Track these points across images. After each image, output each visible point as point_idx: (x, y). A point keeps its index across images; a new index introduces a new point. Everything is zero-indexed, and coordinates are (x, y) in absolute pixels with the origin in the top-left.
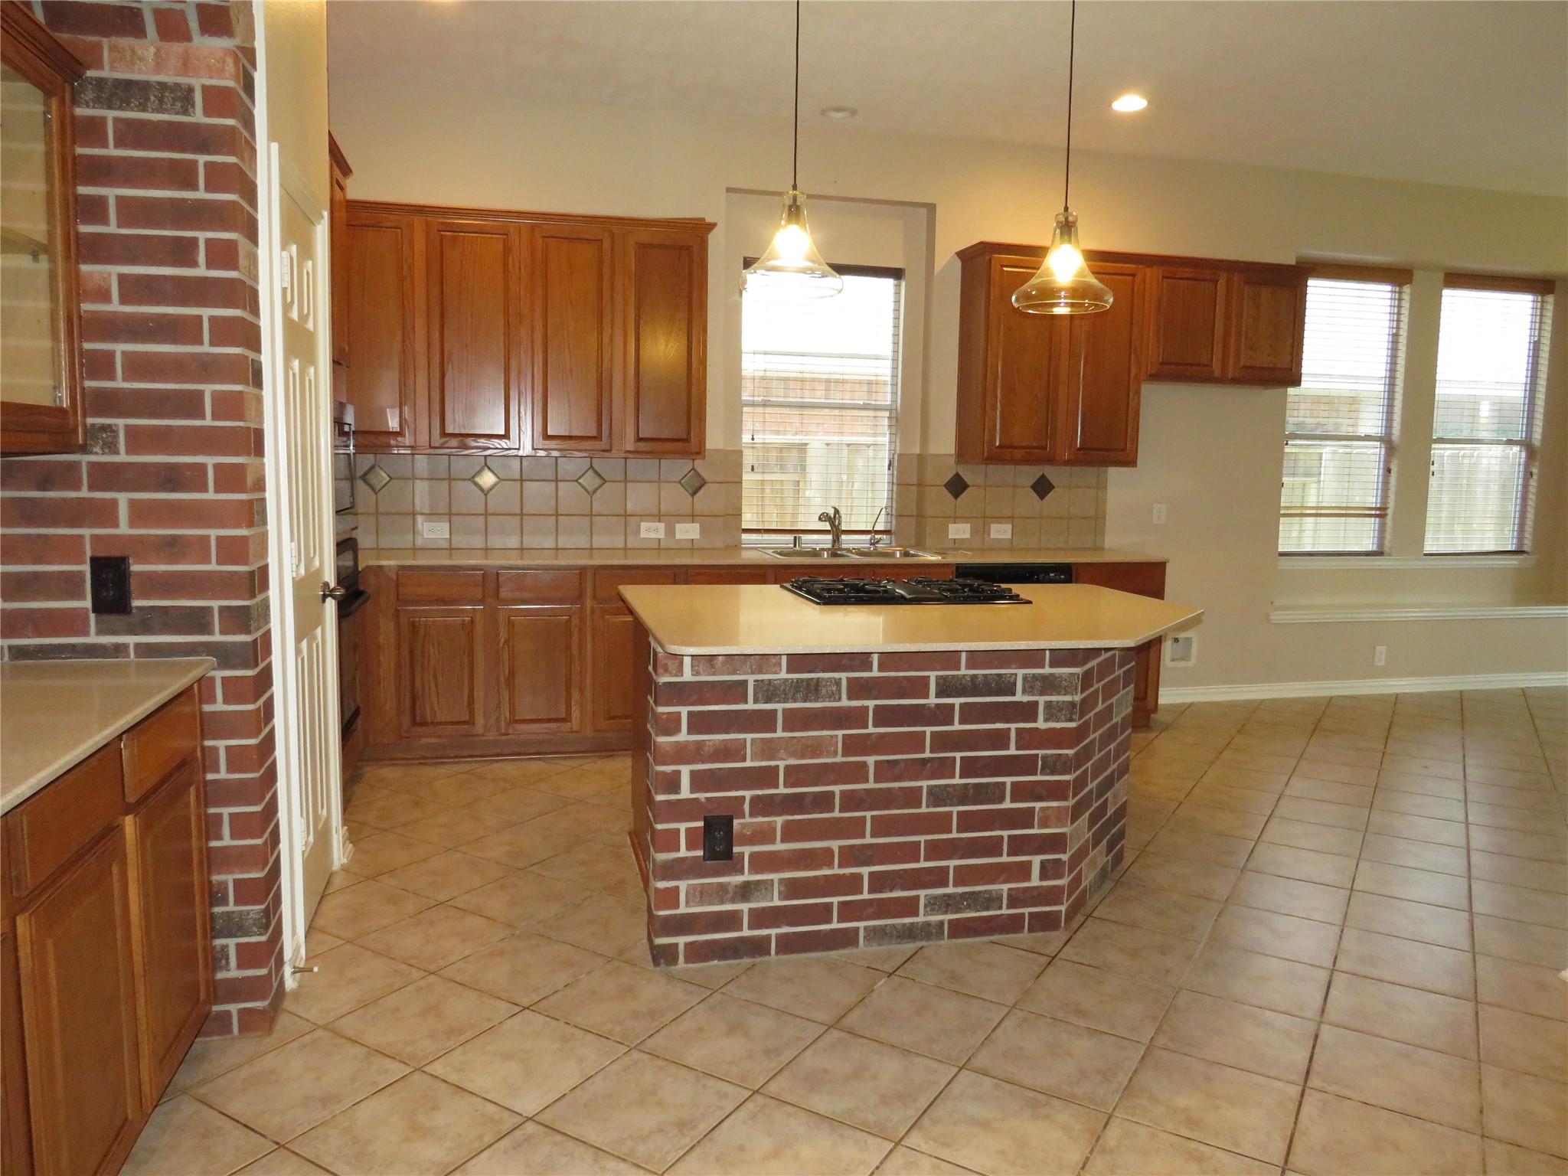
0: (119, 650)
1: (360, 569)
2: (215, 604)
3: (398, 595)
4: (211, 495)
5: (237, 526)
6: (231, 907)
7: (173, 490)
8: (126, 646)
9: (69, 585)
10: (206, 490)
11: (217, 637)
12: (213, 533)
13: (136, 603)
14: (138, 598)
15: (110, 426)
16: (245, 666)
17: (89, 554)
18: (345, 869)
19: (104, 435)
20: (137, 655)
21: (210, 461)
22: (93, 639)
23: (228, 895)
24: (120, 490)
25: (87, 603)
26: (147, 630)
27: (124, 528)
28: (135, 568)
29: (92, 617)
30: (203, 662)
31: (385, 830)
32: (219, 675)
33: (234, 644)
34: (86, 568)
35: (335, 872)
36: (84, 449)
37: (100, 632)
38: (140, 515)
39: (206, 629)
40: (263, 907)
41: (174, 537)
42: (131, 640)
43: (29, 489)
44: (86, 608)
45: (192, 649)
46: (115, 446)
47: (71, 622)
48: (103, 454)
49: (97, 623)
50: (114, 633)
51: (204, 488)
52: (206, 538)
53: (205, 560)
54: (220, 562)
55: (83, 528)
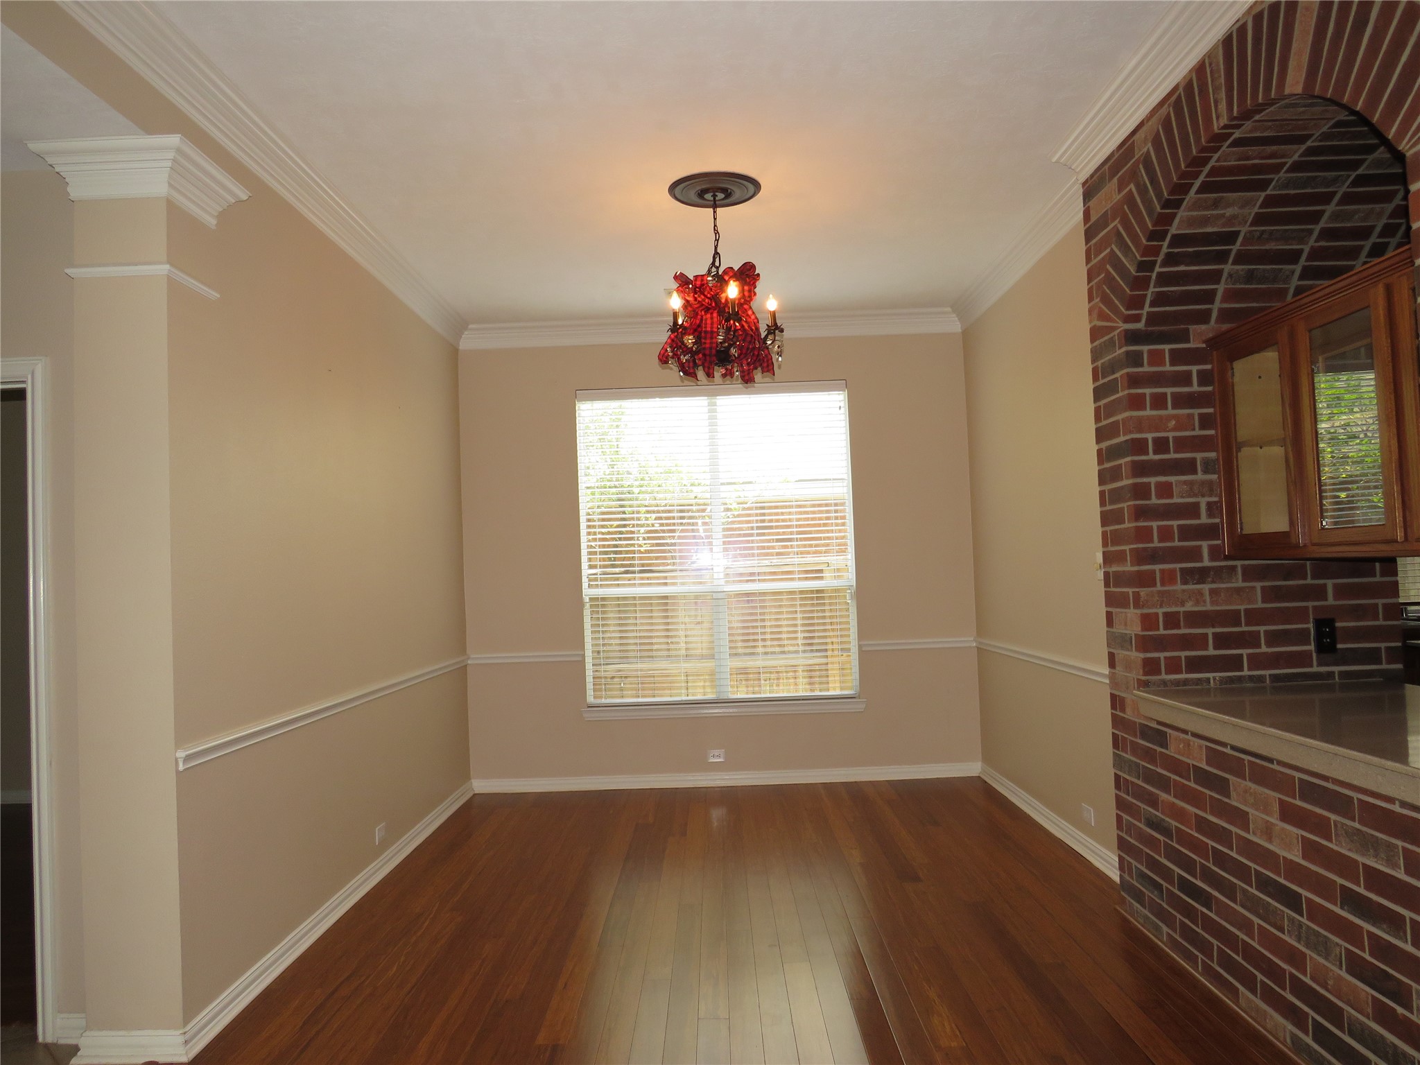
0: (1330, 675)
2: (1383, 645)
4: (1378, 579)
7: (1357, 577)
8: (1333, 673)
9: (1302, 637)
10: (1374, 576)
11: (1384, 666)
12: (1381, 601)
13: (1339, 646)
14: (1341, 643)
17: (1312, 617)
20: (1340, 678)
22: (1315, 669)
24: (1328, 579)
25: (1312, 647)
26: (1345, 662)
27: (1331, 601)
28: (1338, 624)
29: (1315, 655)
33: (1393, 669)
34: (1311, 626)
37: (1319, 664)
38: (1340, 592)
39: (1377, 661)
41: (1357, 605)
42: (1336, 669)
43: (1278, 580)
44: (1312, 650)
45: (1370, 674)
47: (1303, 659)
49: (1318, 659)
50: (1327, 665)
52: (1376, 605)
53: (1377, 618)
54: (1385, 619)
55: (1308, 601)
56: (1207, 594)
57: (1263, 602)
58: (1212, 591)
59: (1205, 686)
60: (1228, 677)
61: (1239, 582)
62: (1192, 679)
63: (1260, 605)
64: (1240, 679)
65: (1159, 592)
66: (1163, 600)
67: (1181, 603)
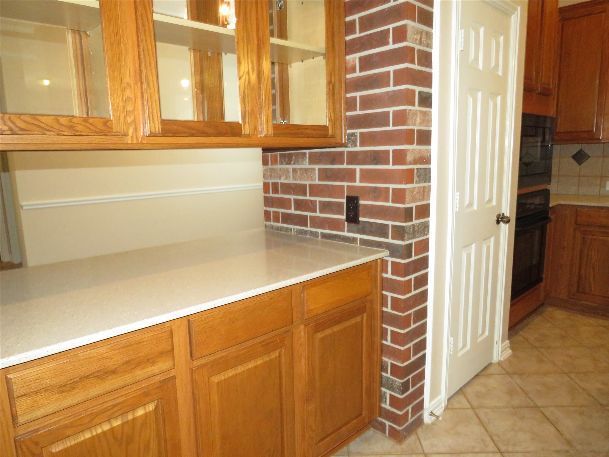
0: (354, 240)
1: (551, 205)
2: (390, 223)
3: (576, 221)
4: (390, 167)
5: (401, 183)
6: (388, 375)
7: (376, 164)
8: (356, 239)
9: (339, 208)
10: (389, 164)
11: (390, 240)
12: (391, 186)
13: (361, 219)
14: (361, 217)
15: (354, 133)
16: (401, 257)
17: (346, 195)
18: (499, 363)
19: (352, 138)
20: (360, 244)
21: (391, 148)
22: (346, 234)
23: (388, 368)
24: (357, 164)
25: (344, 217)
26: (364, 232)
27: (358, 183)
28: (361, 202)
29: (346, 223)
30: (384, 251)
31: (536, 347)
32: (390, 259)
33: (396, 245)
34: (344, 201)
35: (494, 364)
36: (345, 145)
37: (349, 231)
38: (364, 176)
39: (385, 236)
40: (402, 381)
41: (376, 188)
42: (358, 236)
43: (328, 164)
44: (344, 219)
45: (379, 245)
46: (356, 143)
47: (335, 224)
48: (351, 147)
49: (348, 226)
50: (353, 232)
51: (387, 163)
52: (388, 189)
53: (387, 200)
54: (393, 202)
55: (344, 182)
56: (291, 171)
57: (319, 180)
58: (294, 170)
59: (289, 233)
60: (301, 229)
61: (306, 165)
62: (284, 228)
63: (317, 182)
64: (306, 232)
65: (270, 169)
66: (272, 175)
67: (279, 177)
